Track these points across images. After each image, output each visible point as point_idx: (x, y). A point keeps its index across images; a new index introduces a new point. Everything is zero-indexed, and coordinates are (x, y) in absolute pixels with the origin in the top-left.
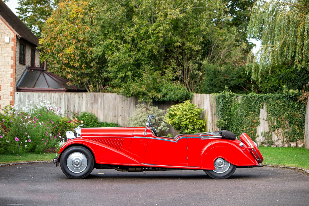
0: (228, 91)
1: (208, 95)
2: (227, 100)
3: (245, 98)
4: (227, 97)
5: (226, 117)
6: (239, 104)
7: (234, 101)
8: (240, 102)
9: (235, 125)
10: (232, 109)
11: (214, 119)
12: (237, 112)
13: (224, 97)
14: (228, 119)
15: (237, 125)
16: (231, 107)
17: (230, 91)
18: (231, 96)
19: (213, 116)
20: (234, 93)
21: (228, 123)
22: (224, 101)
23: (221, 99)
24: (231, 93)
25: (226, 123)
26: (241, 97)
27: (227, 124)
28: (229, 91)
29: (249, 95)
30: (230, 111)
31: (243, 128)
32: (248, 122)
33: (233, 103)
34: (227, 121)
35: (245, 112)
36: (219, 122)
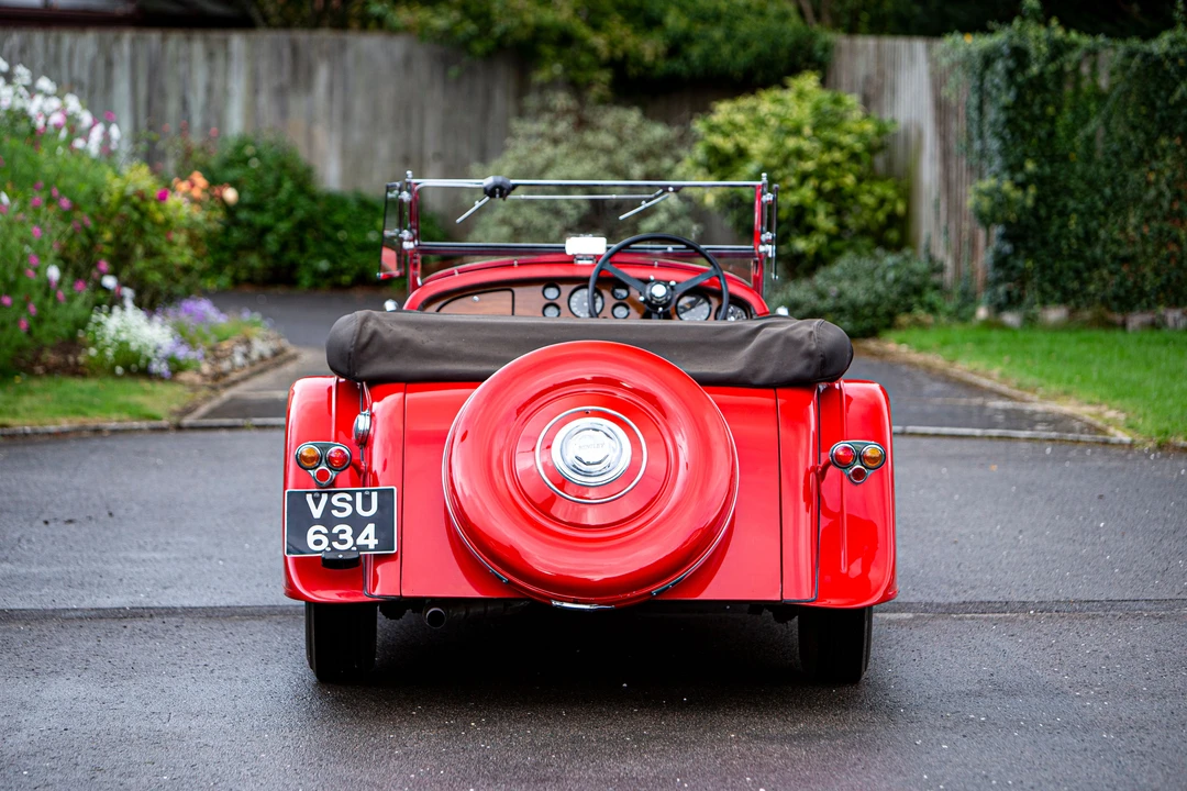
0: (1039, 22)
1: (919, 45)
2: (1035, 69)
3: (1136, 61)
4: (1033, 53)
5: (1030, 166)
6: (1101, 97)
7: (1071, 78)
8: (1104, 82)
9: (1075, 210)
10: (1060, 122)
11: (953, 176)
12: (1090, 139)
13: (1020, 55)
14: (1039, 180)
15: (1091, 212)
16: (1059, 109)
17: (1054, 22)
18: (1058, 49)
19: (953, 163)
20: (1073, 35)
21: (1038, 199)
22: (1020, 78)
23: (999, 66)
24: (1059, 33)
25: (1030, 202)
26: (1112, 53)
27: (1035, 209)
28: (1046, 24)
29: (1161, 45)
30: (1052, 134)
31: (1123, 229)
32: (1152, 193)
33: (1068, 89)
34: (1032, 190)
35: (1137, 140)
36: (989, 193)
